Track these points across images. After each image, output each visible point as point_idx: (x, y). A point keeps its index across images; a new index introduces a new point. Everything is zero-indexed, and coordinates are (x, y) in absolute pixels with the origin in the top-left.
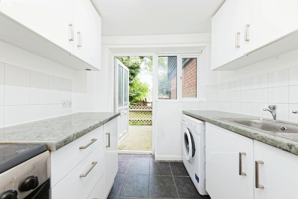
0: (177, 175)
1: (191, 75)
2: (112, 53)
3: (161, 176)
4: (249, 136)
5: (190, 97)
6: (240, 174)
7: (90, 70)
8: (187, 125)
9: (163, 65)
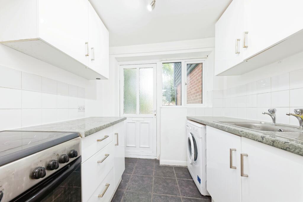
0: (181, 178)
1: (197, 80)
2: (118, 62)
3: (165, 178)
4: (237, 134)
5: (196, 103)
6: (231, 167)
7: (100, 79)
8: (191, 130)
9: (169, 70)
